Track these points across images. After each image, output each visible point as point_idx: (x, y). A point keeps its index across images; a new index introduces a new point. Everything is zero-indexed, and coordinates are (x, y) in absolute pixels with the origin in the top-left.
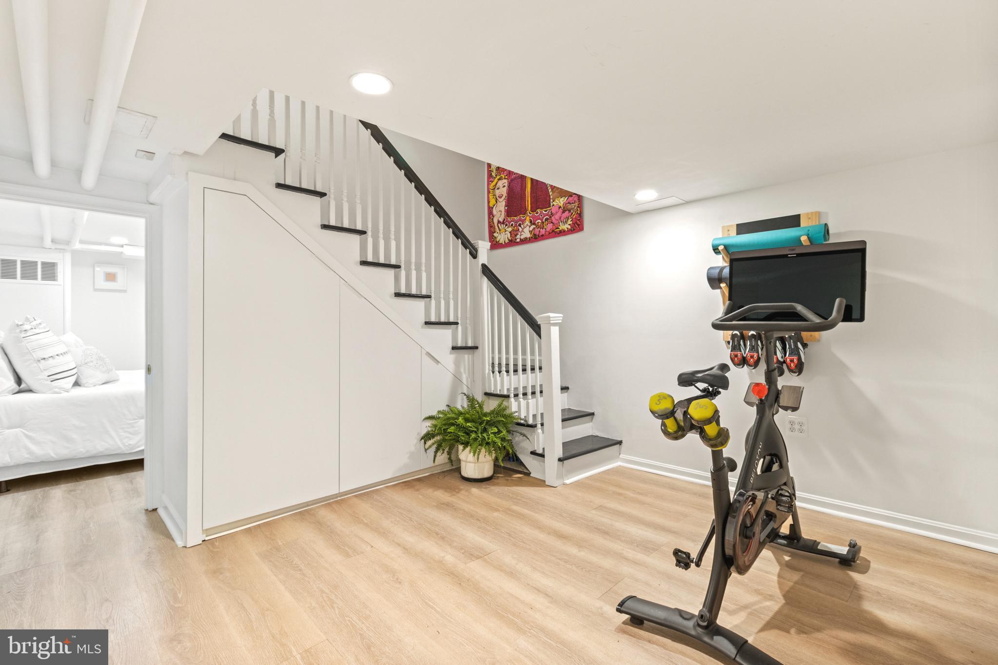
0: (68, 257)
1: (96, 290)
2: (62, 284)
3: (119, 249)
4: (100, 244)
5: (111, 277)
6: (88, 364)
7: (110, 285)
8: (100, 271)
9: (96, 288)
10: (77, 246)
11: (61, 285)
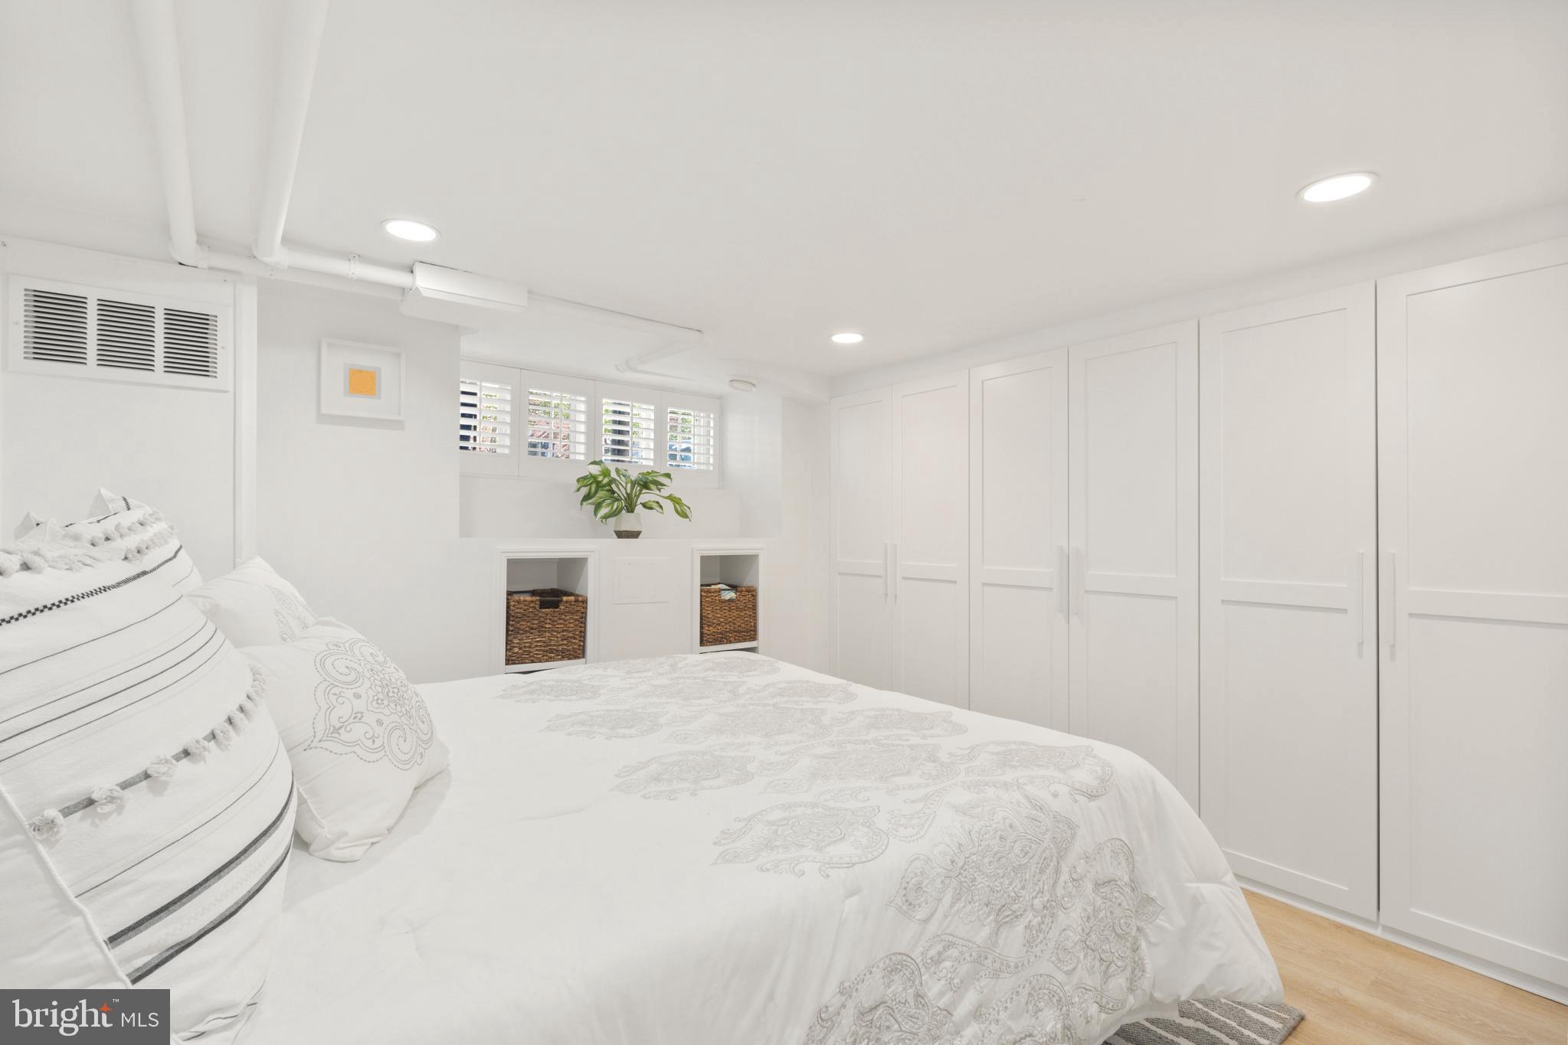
0: (249, 299)
1: (323, 418)
2: (231, 389)
3: (400, 279)
4: (348, 256)
5: (362, 382)
6: (344, 735)
7: (361, 406)
8: (336, 366)
9: (324, 411)
10: (280, 256)
11: (226, 392)
